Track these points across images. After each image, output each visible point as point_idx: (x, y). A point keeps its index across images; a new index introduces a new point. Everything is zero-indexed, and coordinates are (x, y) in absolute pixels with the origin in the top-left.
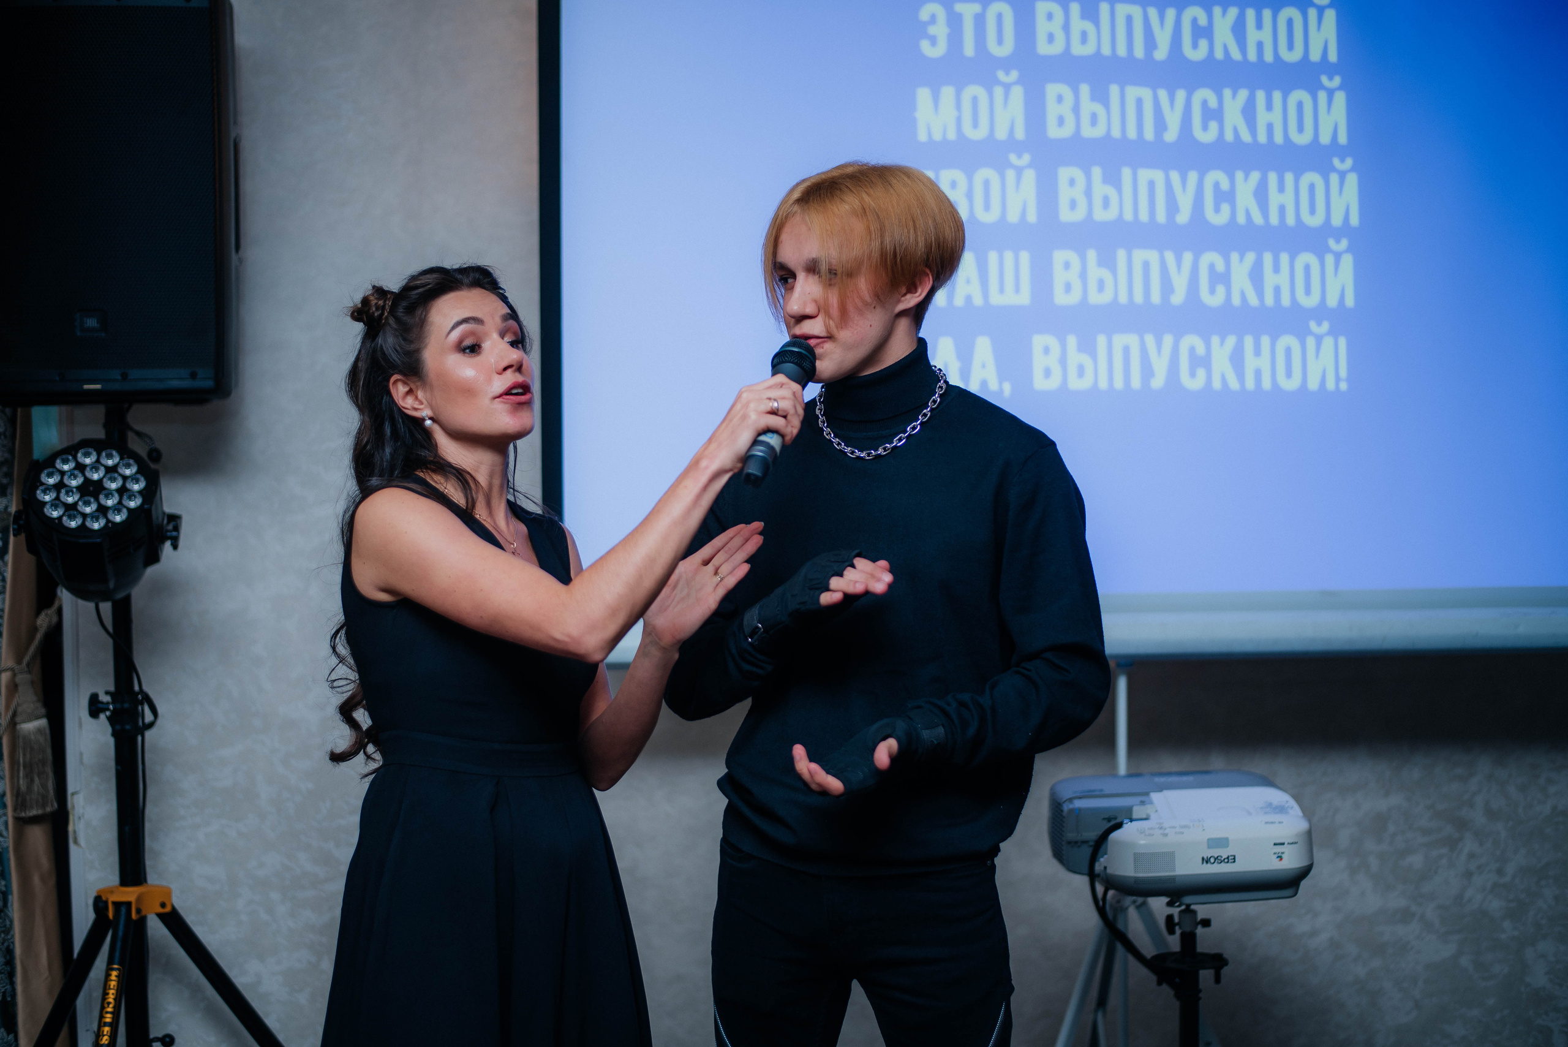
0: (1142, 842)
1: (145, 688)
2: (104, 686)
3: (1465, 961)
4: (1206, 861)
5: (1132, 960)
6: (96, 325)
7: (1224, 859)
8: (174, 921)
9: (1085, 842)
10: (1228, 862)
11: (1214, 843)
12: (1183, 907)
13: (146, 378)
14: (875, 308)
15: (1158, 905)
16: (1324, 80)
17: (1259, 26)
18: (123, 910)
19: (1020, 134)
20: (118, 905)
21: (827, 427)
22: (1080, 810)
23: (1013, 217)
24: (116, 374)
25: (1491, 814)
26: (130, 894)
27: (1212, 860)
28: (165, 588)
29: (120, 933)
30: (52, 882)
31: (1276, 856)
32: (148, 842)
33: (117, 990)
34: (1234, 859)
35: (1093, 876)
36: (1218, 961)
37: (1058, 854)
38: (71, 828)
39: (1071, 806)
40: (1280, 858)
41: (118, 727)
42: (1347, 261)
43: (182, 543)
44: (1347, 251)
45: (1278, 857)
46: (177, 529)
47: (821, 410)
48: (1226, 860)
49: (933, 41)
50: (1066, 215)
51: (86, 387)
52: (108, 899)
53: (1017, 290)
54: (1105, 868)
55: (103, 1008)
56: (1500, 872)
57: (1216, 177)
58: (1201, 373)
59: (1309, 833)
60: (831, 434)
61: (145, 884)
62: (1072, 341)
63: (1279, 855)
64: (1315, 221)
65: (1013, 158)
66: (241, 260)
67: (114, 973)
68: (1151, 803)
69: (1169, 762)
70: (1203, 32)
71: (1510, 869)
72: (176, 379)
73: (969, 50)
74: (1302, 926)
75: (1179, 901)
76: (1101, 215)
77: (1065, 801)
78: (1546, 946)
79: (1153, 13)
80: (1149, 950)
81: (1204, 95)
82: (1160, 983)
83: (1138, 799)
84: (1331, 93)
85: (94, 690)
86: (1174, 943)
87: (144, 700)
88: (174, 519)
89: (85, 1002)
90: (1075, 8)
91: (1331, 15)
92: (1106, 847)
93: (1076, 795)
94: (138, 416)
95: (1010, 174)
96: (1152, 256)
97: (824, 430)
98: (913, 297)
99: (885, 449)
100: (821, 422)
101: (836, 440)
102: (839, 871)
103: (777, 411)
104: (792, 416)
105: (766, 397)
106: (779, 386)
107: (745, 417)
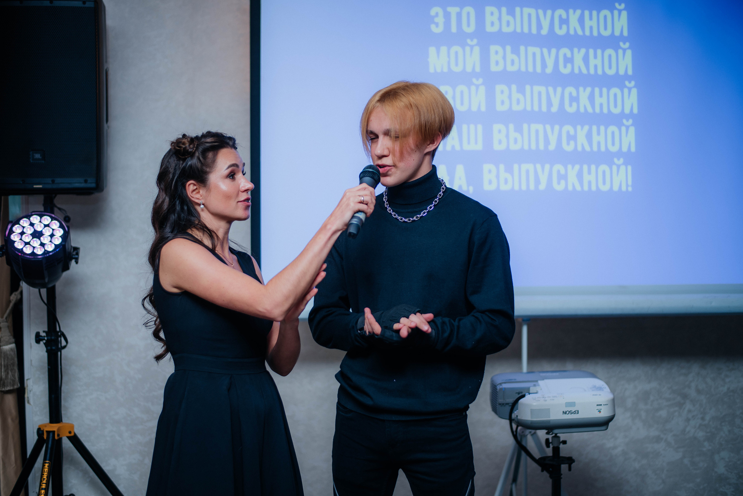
0: (534, 404)
1: (62, 329)
2: (42, 328)
3: (686, 461)
4: (565, 413)
5: (529, 459)
6: (40, 157)
7: (573, 412)
8: (75, 440)
9: (507, 404)
10: (575, 413)
11: (568, 404)
12: (554, 435)
13: (63, 182)
14: (416, 151)
15: (542, 434)
16: (622, 44)
17: (591, 18)
18: (51, 435)
19: (478, 69)
20: (48, 432)
21: (389, 207)
22: (505, 388)
23: (474, 108)
24: (49, 180)
25: (699, 391)
26: (54, 427)
27: (568, 413)
28: (71, 282)
29: (50, 446)
30: (17, 421)
31: (598, 410)
32: (63, 402)
33: (48, 473)
34: (578, 412)
35: (511, 420)
36: (570, 461)
37: (495, 410)
38: (26, 396)
39: (501, 387)
40: (600, 412)
41: (49, 348)
42: (632, 130)
43: (80, 261)
44: (632, 125)
45: (599, 411)
46: (77, 254)
47: (386, 199)
48: (574, 413)
49: (437, 25)
50: (499, 108)
51: (35, 186)
52: (44, 429)
53: (476, 143)
54: (517, 416)
55: (41, 481)
56: (703, 419)
57: (570, 90)
58: (563, 182)
59: (613, 400)
60: (391, 210)
61: (61, 422)
62: (502, 167)
64: (616, 111)
65: (474, 80)
66: (108, 127)
67: (47, 465)
68: (539, 385)
69: (546, 366)
70: (564, 22)
71: (708, 418)
72: (78, 183)
73: (454, 29)
74: (609, 444)
75: (552, 432)
76: (516, 108)
77: (497, 385)
78: (725, 454)
79: (541, 12)
80: (537, 455)
81: (565, 51)
82: (542, 471)
83: (533, 384)
84: (624, 51)
85: (38, 330)
86: (549, 452)
87: (62, 336)
88: (76, 249)
89: (33, 479)
90: (504, 10)
91: (624, 14)
92: (518, 406)
93: (503, 381)
94: (59, 201)
95: (473, 88)
96: (540, 127)
97: (387, 208)
98: (433, 146)
99: (417, 217)
100: (386, 204)
101: (393, 213)
102: (394, 418)
103: (363, 202)
104: (370, 204)
105: (358, 195)
106: (364, 189)
107: (348, 205)
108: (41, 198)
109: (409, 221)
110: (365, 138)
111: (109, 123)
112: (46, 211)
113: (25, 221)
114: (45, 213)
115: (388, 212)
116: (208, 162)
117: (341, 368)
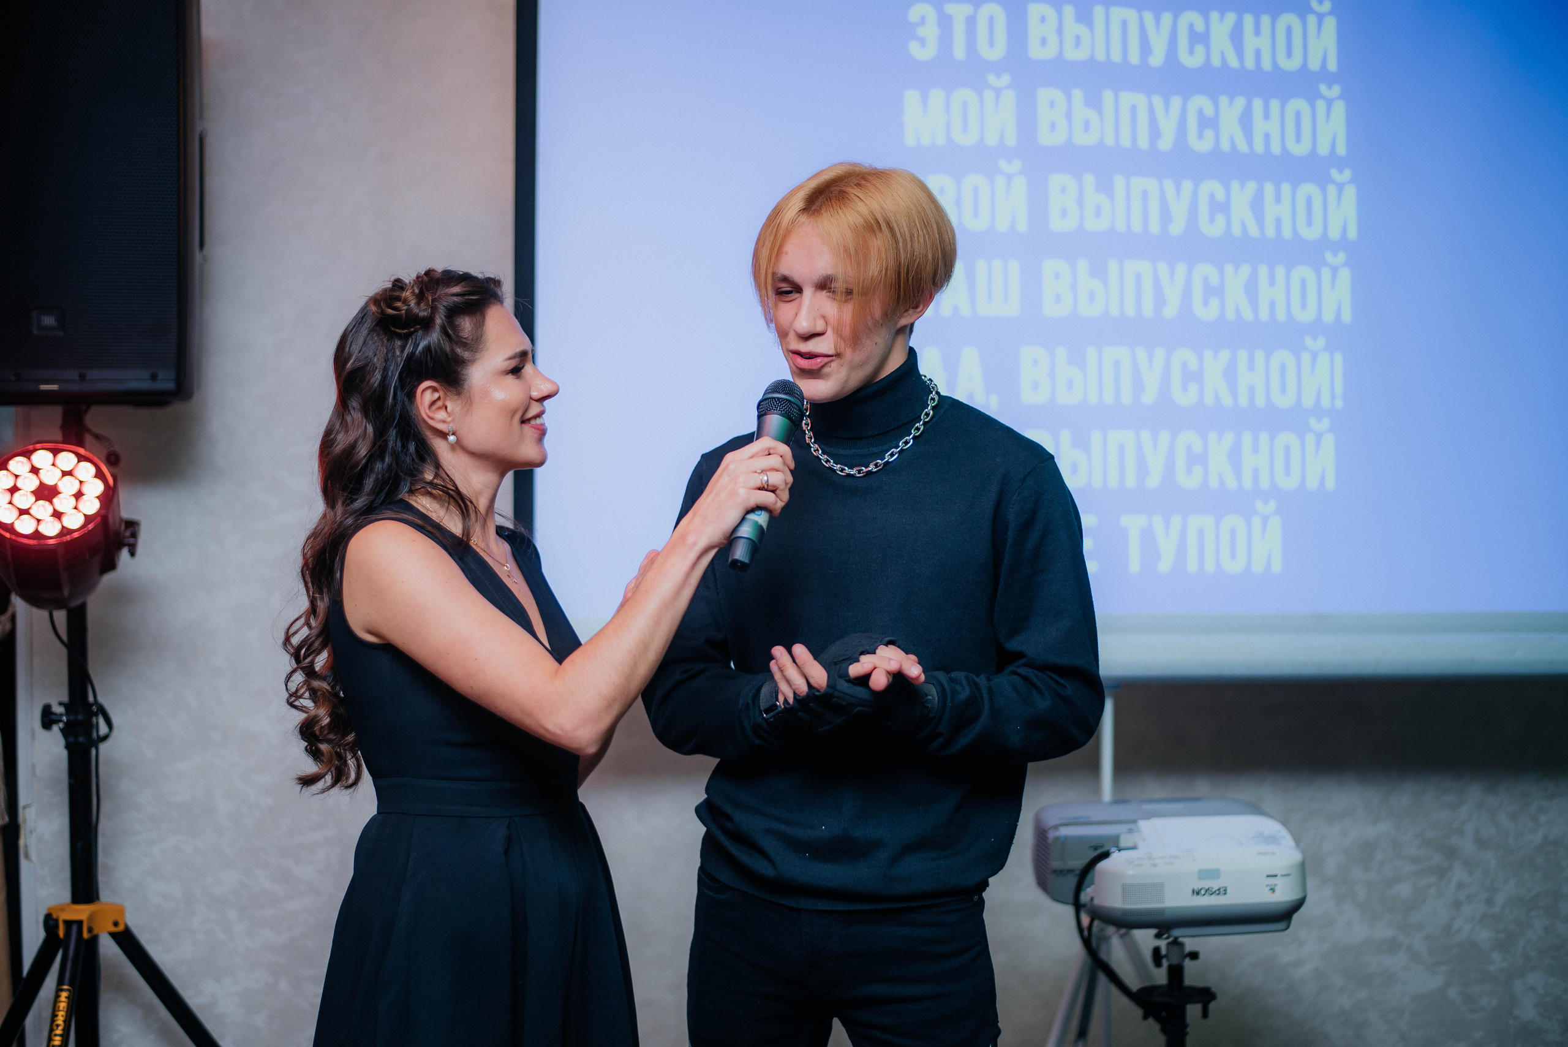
0: (1131, 872)
1: (100, 699)
2: (57, 697)
3: (1453, 993)
4: (1197, 892)
5: (1115, 991)
6: (54, 323)
7: (1215, 891)
8: (127, 940)
9: (1070, 871)
10: (1218, 894)
11: (1205, 874)
12: (1171, 940)
13: (104, 379)
14: (881, 325)
15: (1145, 939)
16: (1323, 89)
17: (1257, 32)
18: (75, 928)
19: (1011, 140)
20: (68, 924)
21: (815, 442)
22: (1066, 838)
23: (1002, 226)
24: (73, 374)
25: (1481, 843)
26: (81, 912)
27: (1203, 892)
28: (123, 596)
29: (71, 953)
31: (1269, 888)
32: (101, 858)
33: (67, 1012)
34: (1225, 890)
35: (1078, 906)
36: (1205, 996)
37: (1042, 882)
38: (22, 842)
39: (1057, 834)
40: (1273, 890)
41: (71, 739)
42: (1345, 275)
43: (140, 549)
44: (1345, 265)
45: (1271, 889)
46: (134, 535)
47: (808, 425)
48: (1217, 892)
49: (923, 42)
50: (1057, 224)
51: (43, 387)
52: (58, 917)
53: (1006, 300)
54: (1092, 899)
55: (51, 1030)
56: (1489, 902)
57: (1211, 187)
58: (1193, 388)
59: (1302, 866)
60: (818, 450)
61: (97, 902)
62: (1061, 353)
63: (1272, 887)
64: (1311, 234)
65: (1003, 164)
66: (205, 259)
67: (64, 995)
68: (1139, 831)
69: (1154, 787)
70: (1200, 38)
71: (1500, 899)
72: (136, 380)
73: (959, 51)
74: (1287, 955)
75: (1167, 933)
76: (1093, 225)
77: (1049, 829)
78: (1535, 978)
79: (1148, 17)
80: (1134, 984)
81: (1201, 102)
82: (1145, 1017)
83: (1125, 827)
84: (1329, 102)
85: (47, 701)
86: (1160, 977)
87: (99, 712)
88: (132, 525)
89: (34, 1022)
90: (1069, 11)
91: (1330, 23)
92: (1093, 877)
93: (1063, 822)
94: (95, 418)
95: (1000, 181)
96: (1144, 267)
97: (811, 447)
98: (911, 314)
99: (876, 465)
100: (808, 438)
101: (824, 457)
102: (822, 905)
103: (766, 487)
104: (781, 490)
105: (755, 470)
106: (767, 453)
107: (733, 493)
108: (56, 413)
109: (859, 473)
111: (206, 249)
112: (66, 441)
113: (20, 461)
114: (65, 445)
115: (815, 456)
116: (465, 338)
117: (707, 794)
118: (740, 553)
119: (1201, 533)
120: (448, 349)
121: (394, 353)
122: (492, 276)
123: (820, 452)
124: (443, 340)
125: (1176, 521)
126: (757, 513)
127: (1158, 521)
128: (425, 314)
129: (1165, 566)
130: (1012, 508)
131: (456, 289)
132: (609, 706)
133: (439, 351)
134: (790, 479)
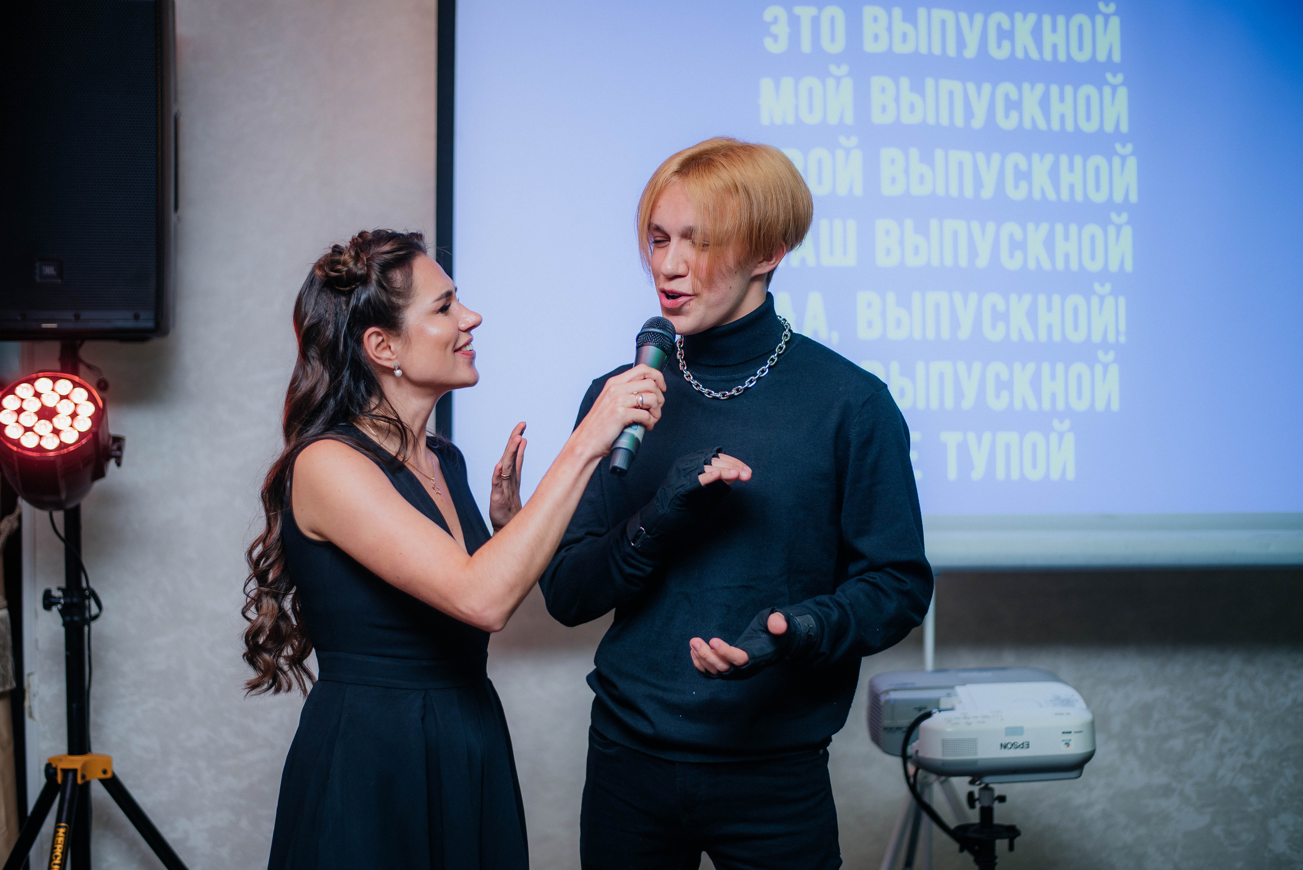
0: (949, 730)
1: (92, 585)
2: (56, 583)
3: (1217, 830)
4: (1004, 746)
5: (936, 829)
6: (53, 272)
8: (114, 786)
9: (899, 728)
10: (1022, 748)
11: (1011, 731)
12: (983, 785)
13: (95, 319)
14: (736, 272)
15: (961, 785)
16: (1109, 77)
17: (1054, 29)
18: (70, 776)
19: (849, 120)
20: (65, 772)
21: (687, 370)
22: (895, 701)
23: (842, 191)
24: (70, 315)
25: (1241, 705)
26: (76, 762)
27: (1009, 746)
28: (111, 499)
29: (68, 796)
30: (10, 749)
31: (1064, 743)
32: (93, 717)
34: (1028, 745)
35: (905, 758)
36: (1011, 832)
37: (876, 738)
38: (27, 704)
39: (888, 697)
40: (1068, 744)
41: (68, 618)
42: (1127, 232)
43: (125, 460)
44: (1127, 223)
45: (1066, 744)
46: (120, 449)
47: (682, 355)
48: (1021, 746)
49: (775, 38)
50: (887, 190)
51: (45, 326)
52: (57, 766)
53: (845, 252)
54: (917, 752)
56: (1248, 754)
57: (1016, 158)
58: (1001, 326)
59: (1092, 724)
60: (690, 377)
61: (89, 753)
62: (891, 297)
63: (1067, 742)
64: (1099, 198)
65: (842, 140)
66: (179, 219)
67: (62, 831)
68: (956, 695)
69: (968, 658)
70: (1006, 35)
71: (1257, 752)
72: (122, 319)
73: (806, 46)
74: (1079, 799)
75: (979, 780)
76: (917, 190)
77: (881, 694)
78: (1286, 818)
79: (963, 17)
80: (952, 822)
81: (1007, 88)
82: (961, 850)
83: (944, 692)
84: (1114, 88)
85: (47, 586)
86: (974, 816)
87: (91, 596)
88: (118, 441)
89: (37, 854)
90: (897, 12)
91: (1115, 22)
92: (918, 734)
93: (892, 687)
94: (87, 352)
95: (840, 154)
96: (960, 225)
97: (684, 373)
98: (768, 264)
99: (738, 390)
100: (682, 366)
101: (694, 382)
102: (691, 758)
103: (641, 406)
104: (654, 409)
105: (631, 392)
106: (642, 377)
107: (613, 412)
108: (55, 347)
109: (723, 396)
110: (645, 239)
111: (179, 211)
112: (64, 369)
113: (25, 387)
114: (62, 374)
115: (687, 381)
116: (398, 288)
117: (596, 666)
118: (619, 461)
119: (1008, 447)
120: (384, 299)
121: (341, 307)
122: (414, 231)
123: (692, 378)
124: (380, 292)
125: (987, 437)
126: (633, 427)
127: (971, 437)
128: (363, 272)
129: (977, 474)
130: (854, 429)
131: (387, 248)
132: (512, 590)
133: (377, 302)
134: (662, 399)
